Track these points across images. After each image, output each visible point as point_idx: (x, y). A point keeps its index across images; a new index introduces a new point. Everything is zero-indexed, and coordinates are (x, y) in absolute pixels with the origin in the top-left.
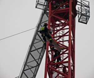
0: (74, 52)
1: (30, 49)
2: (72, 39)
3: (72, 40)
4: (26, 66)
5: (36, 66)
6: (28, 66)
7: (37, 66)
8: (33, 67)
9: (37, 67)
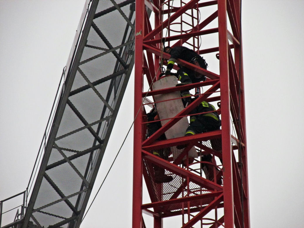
0: (241, 92)
1: (66, 83)
2: (231, 43)
3: (231, 47)
4: (54, 151)
5: (91, 151)
6: (60, 149)
7: (95, 148)
8: (79, 154)
9: (96, 152)
